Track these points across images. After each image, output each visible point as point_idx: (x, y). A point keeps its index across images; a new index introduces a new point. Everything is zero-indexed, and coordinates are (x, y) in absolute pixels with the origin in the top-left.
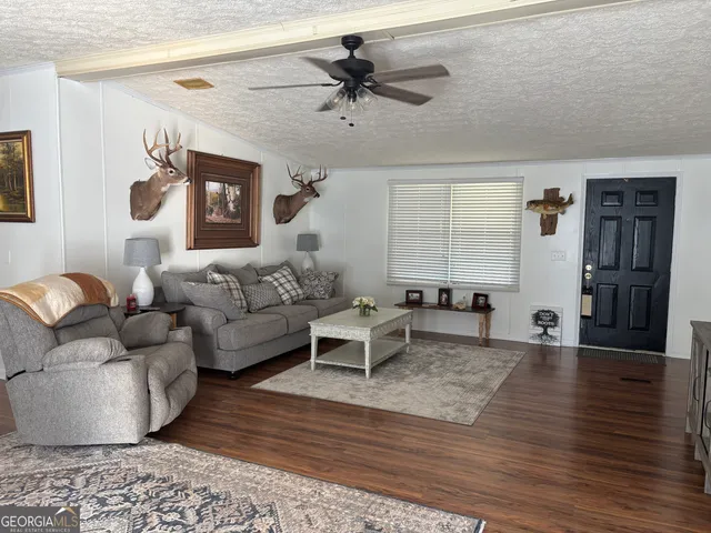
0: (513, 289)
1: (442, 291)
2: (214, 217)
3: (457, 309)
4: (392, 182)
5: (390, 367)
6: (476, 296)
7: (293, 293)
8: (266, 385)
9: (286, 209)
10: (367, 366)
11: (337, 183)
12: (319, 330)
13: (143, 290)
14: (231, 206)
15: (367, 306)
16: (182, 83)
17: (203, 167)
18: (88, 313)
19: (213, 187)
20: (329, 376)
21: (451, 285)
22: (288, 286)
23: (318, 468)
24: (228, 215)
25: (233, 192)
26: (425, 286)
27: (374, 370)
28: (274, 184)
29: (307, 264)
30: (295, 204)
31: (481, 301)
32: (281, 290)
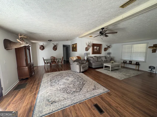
0: (145, 62)
1: (130, 61)
2: (95, 51)
3: (132, 64)
4: (122, 45)
5: (115, 71)
6: (136, 62)
7: (104, 60)
8: (97, 70)
9: (106, 49)
10: (110, 70)
11: (114, 46)
12: (105, 65)
13: (86, 58)
14: (98, 49)
15: (112, 62)
16: (90, 36)
17: (94, 45)
18: (78, 60)
19: (95, 47)
20: (106, 70)
21: (132, 61)
22: (104, 59)
23: (95, 79)
24: (97, 50)
25: (98, 48)
26: (127, 60)
27: (112, 71)
28: (104, 46)
29: (109, 56)
30: (107, 49)
31: (137, 63)
32: (103, 59)
